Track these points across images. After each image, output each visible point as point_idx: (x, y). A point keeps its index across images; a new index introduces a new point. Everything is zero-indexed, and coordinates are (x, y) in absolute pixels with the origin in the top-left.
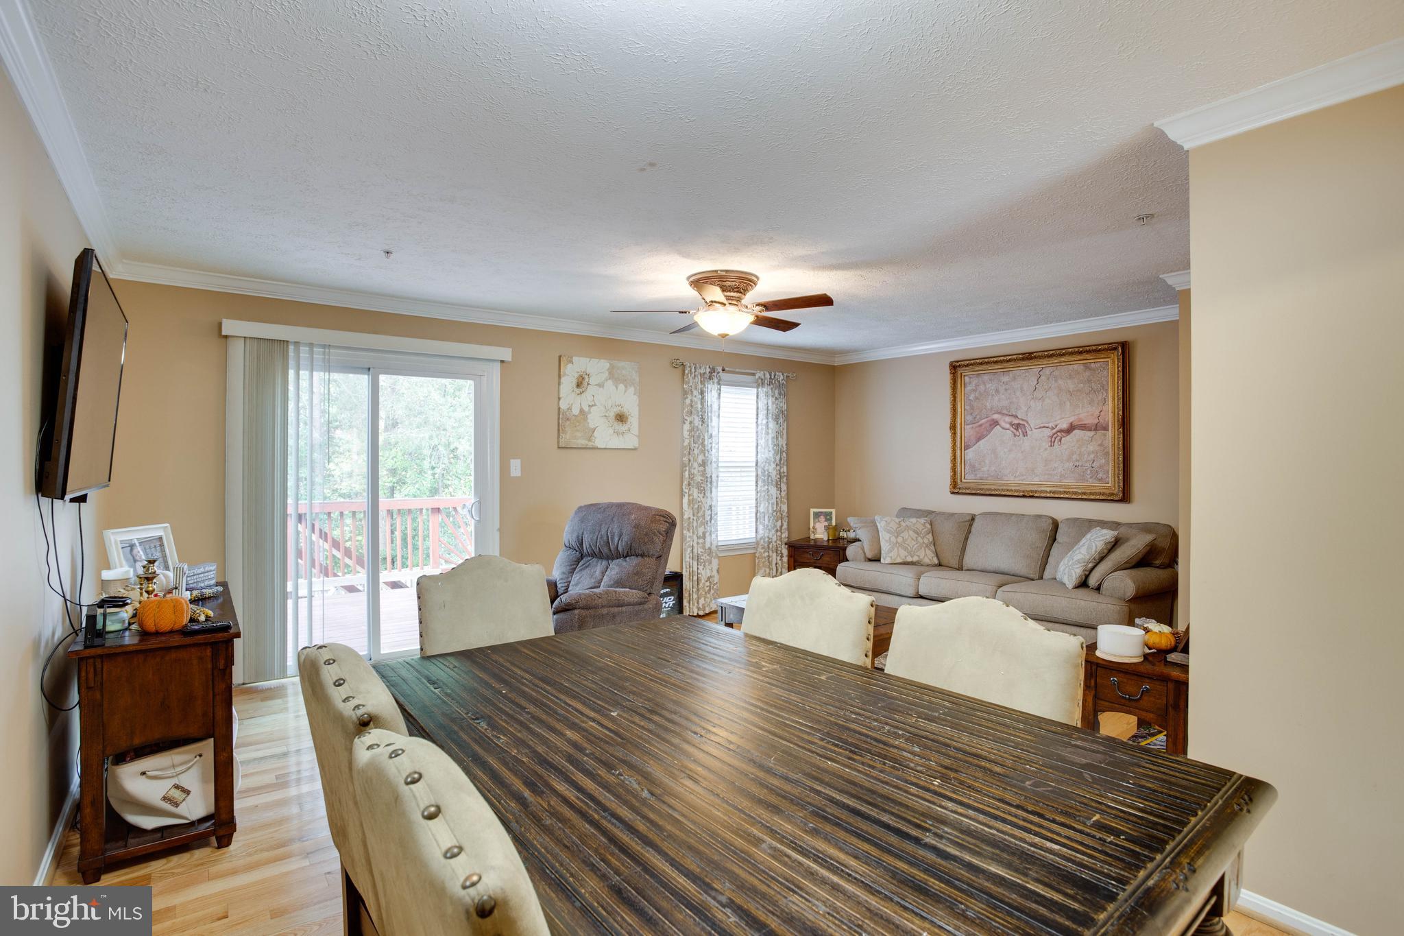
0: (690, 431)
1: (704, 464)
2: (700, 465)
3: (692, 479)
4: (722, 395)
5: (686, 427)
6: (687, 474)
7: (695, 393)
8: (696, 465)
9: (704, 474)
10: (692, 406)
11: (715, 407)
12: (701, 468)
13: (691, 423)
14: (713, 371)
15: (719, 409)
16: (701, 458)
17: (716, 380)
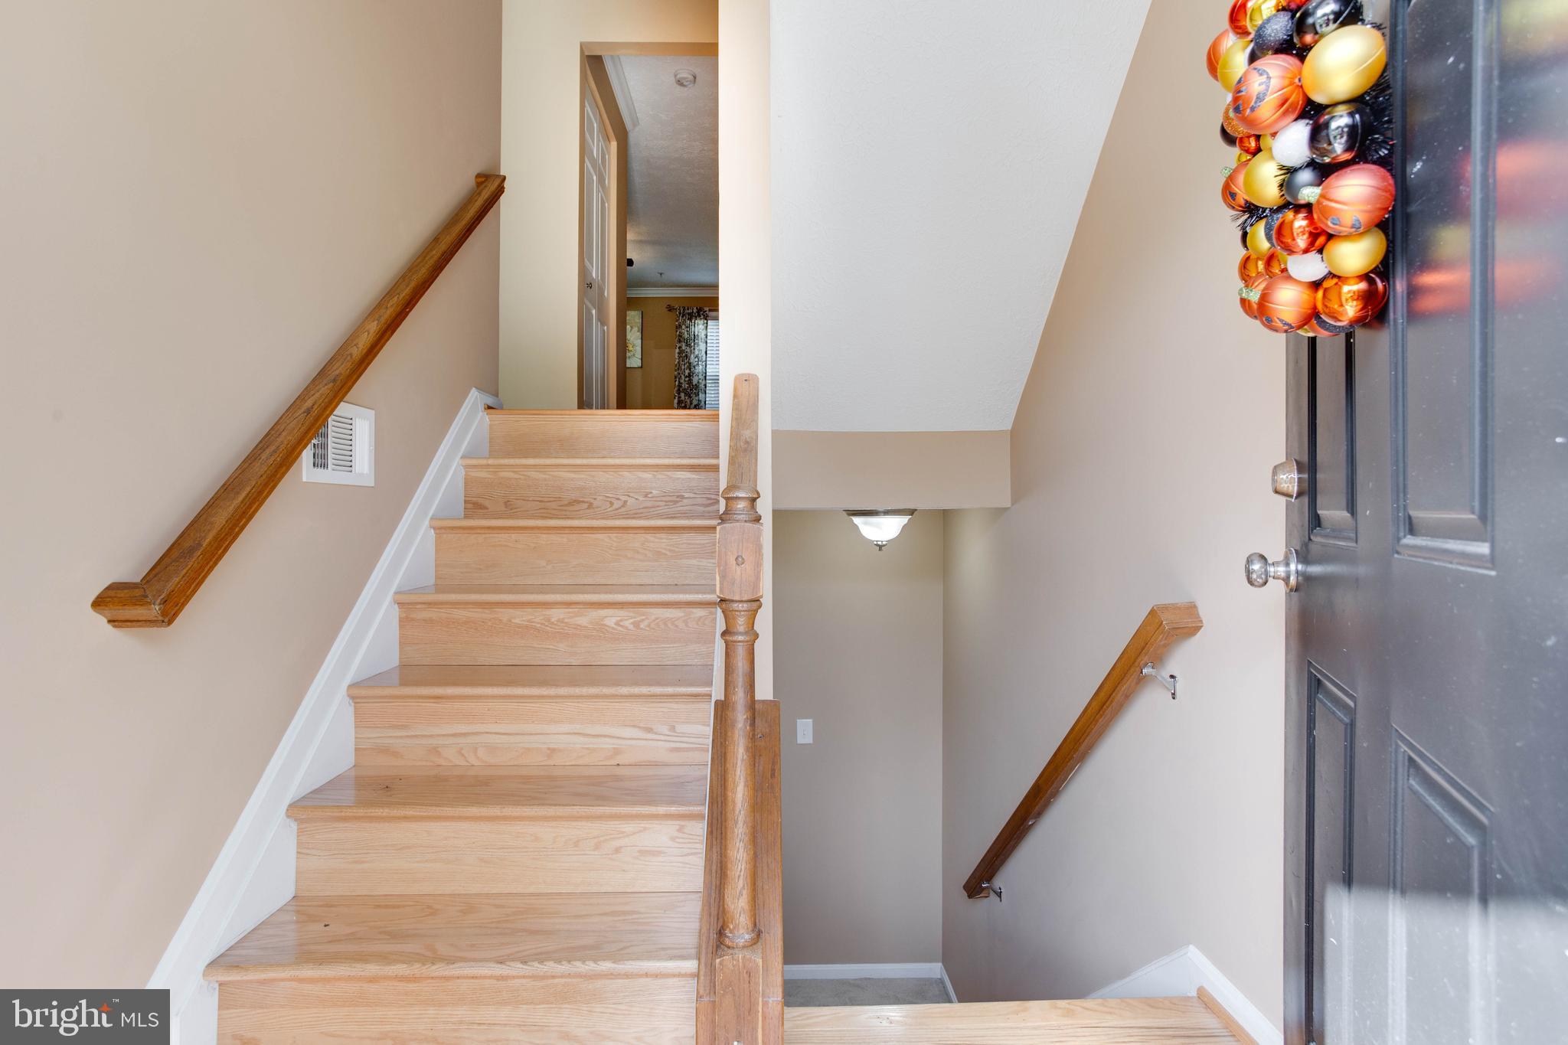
0: (679, 353)
1: (689, 376)
2: (686, 377)
3: (681, 386)
4: (709, 327)
5: (677, 350)
6: (677, 383)
7: (683, 327)
8: (683, 377)
9: (690, 382)
10: (681, 336)
11: (702, 335)
12: (687, 379)
13: (680, 348)
14: (699, 310)
15: (706, 337)
16: (687, 372)
17: (702, 317)
